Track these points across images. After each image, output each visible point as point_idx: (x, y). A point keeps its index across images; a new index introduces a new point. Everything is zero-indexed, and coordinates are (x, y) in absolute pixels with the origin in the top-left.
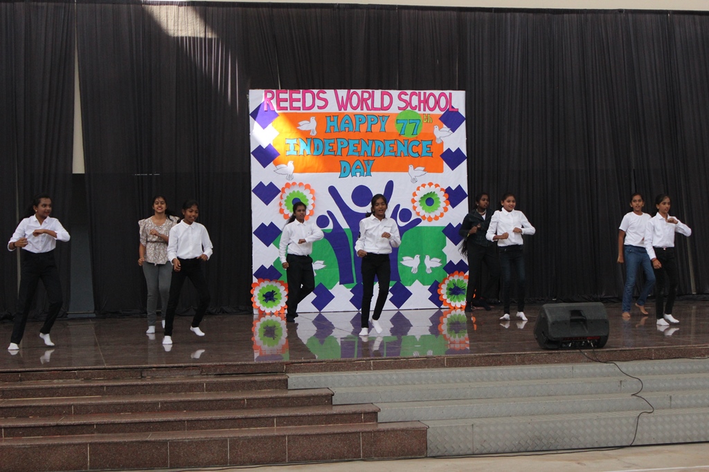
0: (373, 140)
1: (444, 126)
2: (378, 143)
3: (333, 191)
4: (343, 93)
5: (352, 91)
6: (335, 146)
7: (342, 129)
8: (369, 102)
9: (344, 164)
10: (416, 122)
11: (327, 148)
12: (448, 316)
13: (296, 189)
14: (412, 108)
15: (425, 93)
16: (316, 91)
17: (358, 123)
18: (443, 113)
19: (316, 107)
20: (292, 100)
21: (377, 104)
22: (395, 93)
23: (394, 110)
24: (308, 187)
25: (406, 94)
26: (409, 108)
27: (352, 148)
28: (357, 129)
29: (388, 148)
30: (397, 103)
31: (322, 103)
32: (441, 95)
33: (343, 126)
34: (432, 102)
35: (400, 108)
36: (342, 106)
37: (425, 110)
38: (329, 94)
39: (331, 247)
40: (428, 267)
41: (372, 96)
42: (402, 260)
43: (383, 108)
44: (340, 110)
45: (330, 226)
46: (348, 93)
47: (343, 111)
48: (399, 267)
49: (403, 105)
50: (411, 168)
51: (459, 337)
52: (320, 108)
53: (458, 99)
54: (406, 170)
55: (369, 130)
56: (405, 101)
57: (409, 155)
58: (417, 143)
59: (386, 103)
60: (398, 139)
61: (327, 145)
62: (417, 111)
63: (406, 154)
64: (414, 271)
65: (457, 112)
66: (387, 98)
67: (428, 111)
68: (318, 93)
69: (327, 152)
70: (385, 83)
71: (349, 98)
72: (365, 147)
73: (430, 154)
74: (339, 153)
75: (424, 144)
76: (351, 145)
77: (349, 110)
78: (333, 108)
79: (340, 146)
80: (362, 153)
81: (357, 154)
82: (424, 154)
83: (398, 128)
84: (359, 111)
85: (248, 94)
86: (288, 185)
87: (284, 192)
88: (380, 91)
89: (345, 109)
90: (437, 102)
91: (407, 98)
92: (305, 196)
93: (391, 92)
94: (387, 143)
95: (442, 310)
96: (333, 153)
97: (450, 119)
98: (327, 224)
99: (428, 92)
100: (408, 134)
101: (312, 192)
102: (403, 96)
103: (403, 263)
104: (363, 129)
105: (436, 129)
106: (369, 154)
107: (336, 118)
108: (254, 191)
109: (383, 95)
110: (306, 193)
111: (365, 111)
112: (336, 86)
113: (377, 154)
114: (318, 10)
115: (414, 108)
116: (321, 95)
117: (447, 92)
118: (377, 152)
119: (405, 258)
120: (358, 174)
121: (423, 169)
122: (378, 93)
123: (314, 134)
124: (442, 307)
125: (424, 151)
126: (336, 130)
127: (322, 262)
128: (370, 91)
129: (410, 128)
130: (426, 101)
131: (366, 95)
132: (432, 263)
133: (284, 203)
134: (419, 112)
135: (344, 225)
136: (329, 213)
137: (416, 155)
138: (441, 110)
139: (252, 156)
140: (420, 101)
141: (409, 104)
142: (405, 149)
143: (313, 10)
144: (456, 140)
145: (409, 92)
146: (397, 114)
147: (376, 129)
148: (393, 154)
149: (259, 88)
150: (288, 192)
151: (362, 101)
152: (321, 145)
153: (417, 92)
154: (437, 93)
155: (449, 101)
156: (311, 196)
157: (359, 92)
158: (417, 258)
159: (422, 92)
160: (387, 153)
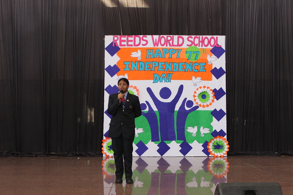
0: (173, 63)
1: (213, 55)
2: (175, 64)
3: (149, 90)
4: (156, 37)
5: (161, 36)
6: (151, 65)
7: (155, 56)
8: (171, 42)
9: (156, 75)
10: (197, 53)
11: (147, 66)
12: (213, 161)
15: (202, 37)
16: (141, 36)
17: (164, 53)
18: (212, 48)
19: (141, 45)
20: (128, 41)
21: (175, 43)
22: (185, 37)
23: (184, 46)
24: (135, 87)
25: (192, 38)
26: (193, 45)
27: (160, 67)
28: (164, 57)
29: (181, 67)
30: (186, 42)
31: (145, 43)
32: (211, 38)
34: (206, 42)
35: (188, 45)
36: (155, 44)
37: (202, 46)
38: (149, 38)
39: (147, 121)
40: (202, 133)
41: (172, 39)
42: (187, 129)
43: (178, 45)
44: (154, 46)
46: (159, 37)
47: (156, 47)
48: (185, 132)
49: (190, 43)
50: (194, 78)
51: (220, 173)
52: (143, 45)
53: (222, 40)
54: (191, 79)
55: (170, 57)
57: (193, 71)
58: (197, 64)
59: (180, 43)
60: (186, 61)
61: (146, 65)
62: (198, 47)
63: (191, 70)
64: (194, 135)
65: (220, 47)
66: (181, 40)
67: (204, 47)
68: (143, 37)
69: (146, 69)
70: (180, 32)
71: (160, 40)
72: (167, 66)
73: (205, 70)
74: (153, 69)
75: (202, 64)
76: (160, 65)
77: (160, 46)
78: (150, 45)
79: (154, 66)
80: (166, 70)
81: (163, 70)
82: (201, 70)
83: (187, 56)
84: (165, 46)
85: (104, 38)
88: (177, 36)
89: (157, 46)
90: (209, 42)
91: (192, 40)
93: (184, 36)
94: (180, 64)
95: (209, 157)
96: (150, 69)
97: (217, 51)
99: (204, 36)
100: (192, 59)
101: (138, 90)
102: (190, 39)
103: (188, 130)
104: (167, 56)
105: (208, 57)
106: (170, 70)
107: (152, 50)
108: (106, 90)
109: (178, 38)
110: (134, 91)
111: (168, 46)
112: (152, 34)
113: (174, 70)
115: (196, 45)
116: (144, 38)
117: (215, 37)
119: (189, 128)
120: (163, 81)
121: (200, 78)
122: (176, 37)
123: (140, 59)
124: (210, 155)
126: (152, 57)
127: (142, 129)
128: (172, 36)
129: (193, 56)
130: (203, 41)
131: (169, 38)
132: (205, 131)
135: (155, 109)
136: (147, 102)
137: (197, 71)
138: (211, 46)
139: (105, 71)
140: (199, 42)
141: (193, 43)
142: (190, 68)
144: (220, 62)
145: (193, 36)
146: (186, 49)
147: (174, 56)
148: (184, 70)
149: (110, 35)
151: (167, 41)
152: (143, 65)
153: (198, 36)
154: (209, 37)
155: (216, 41)
156: (137, 93)
157: (165, 36)
158: (196, 128)
159: (201, 36)
160: (180, 70)
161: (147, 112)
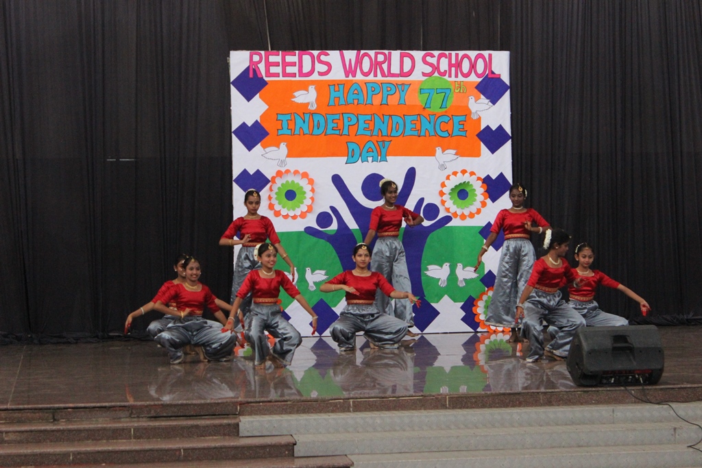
0: (390, 116)
1: (482, 96)
2: (396, 119)
3: (337, 181)
4: (350, 55)
5: (362, 52)
6: (340, 123)
7: (350, 101)
8: (385, 66)
9: (351, 146)
10: (445, 92)
11: (331, 125)
12: (487, 342)
13: (289, 178)
14: (440, 73)
15: (457, 55)
16: (316, 53)
17: (370, 93)
18: (480, 80)
19: (316, 73)
20: (285, 64)
21: (395, 69)
22: (418, 54)
23: (417, 76)
24: (305, 175)
25: (433, 56)
26: (436, 74)
27: (362, 125)
28: (369, 102)
29: (409, 126)
30: (421, 68)
31: (324, 68)
32: (478, 57)
33: (351, 97)
34: (466, 66)
35: (424, 74)
36: (349, 71)
37: (456, 76)
38: (333, 56)
39: (334, 253)
40: (460, 277)
41: (388, 59)
42: (427, 270)
43: (402, 74)
44: (347, 76)
45: (334, 226)
46: (358, 55)
47: (350, 78)
48: (423, 278)
49: (428, 69)
50: (439, 150)
52: (321, 74)
53: (501, 62)
54: (433, 154)
55: (384, 102)
56: (431, 65)
57: (436, 134)
58: (446, 119)
59: (407, 68)
60: (421, 113)
61: (330, 121)
62: (446, 77)
63: (432, 133)
64: (442, 284)
65: (498, 79)
66: (407, 61)
67: (461, 78)
68: (319, 56)
69: (329, 131)
70: (406, 42)
71: (359, 61)
72: (378, 124)
73: (463, 133)
74: (346, 132)
75: (456, 120)
76: (361, 122)
77: (359, 76)
78: (338, 74)
79: (347, 123)
80: (375, 133)
81: (368, 133)
82: (456, 132)
83: (422, 99)
84: (371, 77)
85: (229, 56)
86: (279, 174)
87: (274, 182)
88: (398, 52)
89: (354, 76)
90: (473, 66)
91: (434, 61)
92: (302, 188)
93: (415, 53)
94: (408, 119)
95: (479, 334)
96: (337, 132)
97: (490, 88)
98: (329, 223)
99: (461, 53)
100: (435, 108)
101: (311, 182)
102: (429, 59)
103: (428, 273)
104: (377, 101)
105: (472, 100)
106: (384, 133)
107: (341, 87)
108: (237, 181)
109: (402, 57)
110: (303, 183)
111: (379, 77)
112: (341, 47)
113: (394, 134)
115: (443, 74)
116: (323, 58)
117: (486, 53)
118: (394, 131)
119: (430, 267)
120: (370, 159)
121: (454, 152)
122: (396, 54)
123: (313, 107)
124: (479, 329)
125: (456, 129)
126: (342, 102)
127: (323, 272)
128: (386, 52)
129: (437, 100)
130: (458, 65)
131: (381, 58)
132: (466, 273)
133: (274, 196)
134: (449, 79)
136: (332, 208)
137: (446, 134)
138: (478, 76)
139: (233, 135)
140: (450, 65)
141: (436, 68)
142: (430, 127)
144: (498, 114)
145: (436, 53)
146: (420, 82)
147: (393, 101)
148: (416, 133)
149: (242, 49)
150: (279, 182)
151: (375, 65)
152: (322, 121)
153: (447, 52)
154: (473, 54)
155: (488, 64)
156: (309, 187)
157: (372, 53)
158: (446, 267)
159: (453, 53)
160: (408, 132)
161: (333, 233)
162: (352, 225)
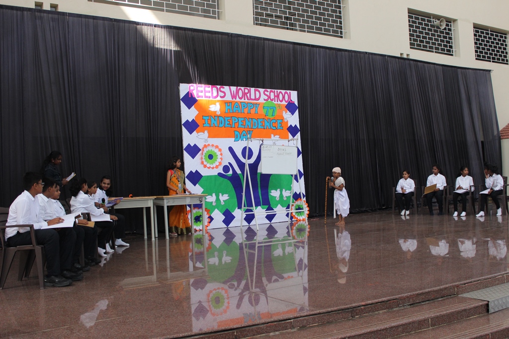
0: (252, 119)
1: (288, 111)
2: (254, 120)
3: (231, 149)
4: (234, 88)
5: (239, 88)
6: (231, 121)
7: (235, 111)
8: (248, 95)
9: (236, 133)
10: (273, 108)
11: (227, 123)
12: (296, 225)
13: (210, 148)
14: (271, 99)
15: (277, 91)
16: (219, 87)
17: (243, 108)
18: (287, 104)
19: (219, 97)
20: (205, 92)
21: (253, 97)
22: (262, 90)
23: (261, 101)
24: (217, 147)
25: (268, 92)
26: (269, 100)
27: (240, 123)
28: (243, 112)
29: (260, 124)
30: (263, 97)
31: (222, 94)
32: (286, 93)
33: (235, 109)
34: (281, 97)
35: (265, 100)
36: (233, 97)
37: (277, 101)
38: (226, 89)
39: (232, 185)
40: (284, 196)
41: (250, 91)
42: (271, 192)
43: (256, 99)
44: (233, 99)
45: (231, 172)
46: (237, 88)
47: (234, 100)
48: (269, 197)
49: (266, 98)
50: (272, 135)
51: (302, 238)
52: (221, 97)
53: (294, 96)
54: (270, 137)
56: (267, 95)
57: (271, 128)
58: (275, 121)
59: (257, 97)
60: (264, 118)
61: (226, 120)
62: (273, 102)
63: (269, 128)
64: (278, 199)
65: (294, 103)
66: (257, 92)
67: (279, 102)
68: (220, 88)
69: (226, 125)
70: (256, 84)
71: (237, 92)
72: (247, 123)
73: (282, 128)
74: (233, 126)
75: (279, 121)
76: (240, 121)
77: (238, 99)
78: (228, 98)
79: (234, 122)
80: (246, 127)
81: (243, 127)
82: (279, 128)
83: (264, 111)
84: (243, 100)
85: (179, 86)
86: (205, 146)
87: (203, 150)
88: (254, 89)
89: (236, 99)
90: (284, 97)
91: (268, 93)
92: (216, 153)
93: (260, 89)
94: (259, 120)
95: (293, 222)
96: (230, 126)
97: (291, 107)
98: (228, 171)
99: (279, 91)
100: (270, 116)
101: (220, 150)
102: (266, 92)
103: (271, 194)
104: (246, 111)
105: (284, 112)
106: (250, 127)
107: (230, 104)
108: (185, 149)
109: (255, 91)
110: (216, 151)
111: (246, 100)
112: (230, 84)
113: (254, 127)
114: (220, 36)
115: (272, 100)
116: (222, 89)
117: (288, 91)
118: (254, 126)
119: (272, 191)
120: (244, 139)
121: (278, 136)
122: (253, 89)
123: (219, 113)
124: (293, 220)
125: (279, 126)
126: (231, 111)
127: (227, 195)
128: (249, 88)
129: (271, 111)
130: (278, 96)
131: (246, 91)
132: (287, 194)
133: (204, 157)
134: (275, 103)
136: (229, 163)
137: (275, 128)
138: (286, 102)
139: (183, 127)
140: (275, 96)
141: (269, 97)
142: (268, 124)
143: (217, 35)
144: (294, 120)
145: (269, 90)
146: (263, 103)
147: (253, 111)
148: (263, 127)
149: (185, 83)
150: (206, 150)
151: (244, 94)
152: (223, 120)
153: (273, 90)
154: (283, 91)
155: (289, 97)
156: (220, 153)
157: (243, 88)
158: (278, 190)
159: (276, 90)
160: (260, 127)
161: (231, 176)
162: (239, 172)
